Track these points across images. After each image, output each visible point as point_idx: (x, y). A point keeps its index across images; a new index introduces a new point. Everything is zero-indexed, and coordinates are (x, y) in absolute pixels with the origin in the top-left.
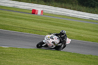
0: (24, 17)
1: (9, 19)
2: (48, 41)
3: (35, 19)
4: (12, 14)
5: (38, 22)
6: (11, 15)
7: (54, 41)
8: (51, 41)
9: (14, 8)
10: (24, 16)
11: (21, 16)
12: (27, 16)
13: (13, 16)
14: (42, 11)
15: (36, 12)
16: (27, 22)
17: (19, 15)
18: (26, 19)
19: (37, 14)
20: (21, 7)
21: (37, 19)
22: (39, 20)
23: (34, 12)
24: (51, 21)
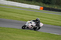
2: (28, 25)
7: (32, 24)
8: (30, 24)
24: (5, 10)
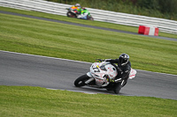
0: (124, 40)
1: (98, 43)
3: (144, 43)
4: (102, 35)
5: (150, 48)
6: (101, 37)
8: (103, 73)
9: (106, 22)
10: (124, 38)
11: (120, 37)
12: (129, 38)
13: (104, 37)
14: (157, 29)
15: (146, 30)
16: (130, 48)
17: (115, 36)
18: (127, 44)
19: (147, 34)
20: (119, 21)
21: (148, 44)
22: (151, 44)
23: (142, 30)
24: (172, 48)
